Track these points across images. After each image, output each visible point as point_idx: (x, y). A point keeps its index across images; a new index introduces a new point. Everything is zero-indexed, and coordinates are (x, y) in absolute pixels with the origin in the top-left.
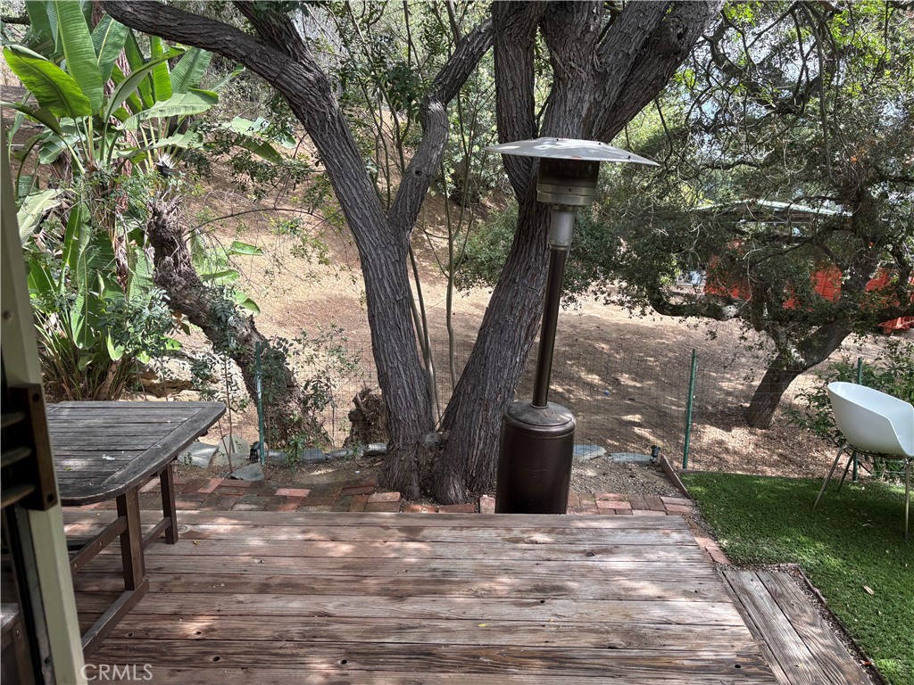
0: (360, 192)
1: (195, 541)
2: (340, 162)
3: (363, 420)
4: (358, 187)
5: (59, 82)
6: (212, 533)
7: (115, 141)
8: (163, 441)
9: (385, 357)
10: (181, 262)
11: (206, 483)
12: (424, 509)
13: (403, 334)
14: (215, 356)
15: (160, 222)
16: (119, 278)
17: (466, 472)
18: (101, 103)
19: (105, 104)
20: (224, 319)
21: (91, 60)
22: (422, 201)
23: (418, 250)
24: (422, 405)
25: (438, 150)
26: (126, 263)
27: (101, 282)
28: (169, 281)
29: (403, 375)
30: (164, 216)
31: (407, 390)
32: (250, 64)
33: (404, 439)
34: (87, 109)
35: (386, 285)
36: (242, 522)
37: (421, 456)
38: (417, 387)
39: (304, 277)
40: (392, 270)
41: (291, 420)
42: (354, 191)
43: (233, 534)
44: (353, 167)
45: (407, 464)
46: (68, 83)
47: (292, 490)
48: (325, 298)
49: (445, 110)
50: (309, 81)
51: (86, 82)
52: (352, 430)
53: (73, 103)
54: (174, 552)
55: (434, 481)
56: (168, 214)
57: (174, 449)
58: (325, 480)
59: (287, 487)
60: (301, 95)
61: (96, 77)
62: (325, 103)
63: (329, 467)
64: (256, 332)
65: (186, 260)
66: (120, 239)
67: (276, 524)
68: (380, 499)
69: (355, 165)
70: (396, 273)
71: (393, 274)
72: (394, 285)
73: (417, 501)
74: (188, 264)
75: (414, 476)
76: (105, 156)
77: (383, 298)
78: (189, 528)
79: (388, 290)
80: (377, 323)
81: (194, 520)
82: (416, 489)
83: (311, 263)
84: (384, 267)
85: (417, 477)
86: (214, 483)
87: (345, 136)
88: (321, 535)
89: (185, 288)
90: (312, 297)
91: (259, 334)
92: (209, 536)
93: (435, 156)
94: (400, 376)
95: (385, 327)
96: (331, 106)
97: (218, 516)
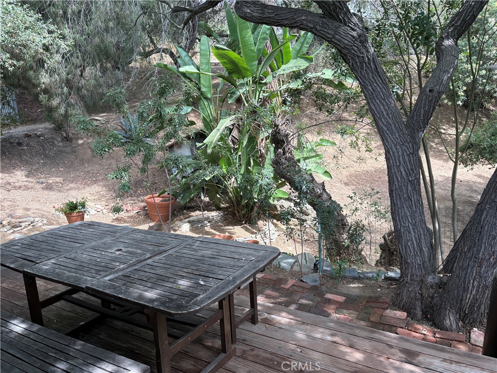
0: (386, 108)
1: (267, 325)
2: (372, 89)
3: (388, 250)
4: (385, 104)
5: (237, 61)
6: (277, 322)
7: (262, 88)
8: (235, 274)
9: (399, 218)
10: (287, 152)
11: (285, 281)
12: (425, 330)
13: (413, 204)
14: (295, 208)
15: (277, 130)
16: (260, 159)
17: (460, 309)
18: (256, 70)
19: (257, 70)
20: (299, 188)
21: (252, 48)
22: (433, 111)
23: (437, 140)
24: (426, 254)
25: (449, 73)
26: (264, 151)
27: (252, 161)
28: (279, 163)
29: (412, 232)
30: (280, 127)
31: (415, 243)
32: (315, 32)
33: (411, 276)
34: (249, 73)
35: (402, 170)
36: (296, 318)
37: (424, 290)
38: (423, 241)
39: (355, 160)
40: (407, 160)
41: (343, 245)
42: (382, 107)
43: (289, 326)
44: (382, 91)
45: (413, 294)
46: (240, 61)
47: (335, 296)
48: (373, 169)
49: (456, 44)
50: (353, 37)
51: (249, 60)
52: (381, 256)
53: (243, 71)
54: (255, 331)
55: (433, 310)
56: (282, 125)
57: (238, 282)
58: (357, 292)
59: (332, 293)
60: (348, 47)
61: (254, 57)
62: (364, 50)
63: (361, 283)
64: (326, 192)
65: (290, 151)
66: (262, 140)
67: (315, 324)
68: (391, 315)
69: (383, 90)
70: (410, 162)
71: (408, 163)
72: (408, 170)
73: (419, 322)
74: (291, 153)
75: (418, 303)
76: (257, 96)
77: (399, 179)
78: (266, 315)
79: (404, 173)
80: (394, 195)
81: (269, 311)
82: (419, 313)
83: (360, 151)
84: (401, 158)
85: (420, 304)
86: (291, 282)
87: (377, 71)
88: (343, 340)
89: (288, 166)
90: (365, 169)
91: (327, 193)
92: (275, 324)
93: (446, 77)
94: (410, 232)
95: (400, 198)
96: (368, 52)
97: (283, 311)
